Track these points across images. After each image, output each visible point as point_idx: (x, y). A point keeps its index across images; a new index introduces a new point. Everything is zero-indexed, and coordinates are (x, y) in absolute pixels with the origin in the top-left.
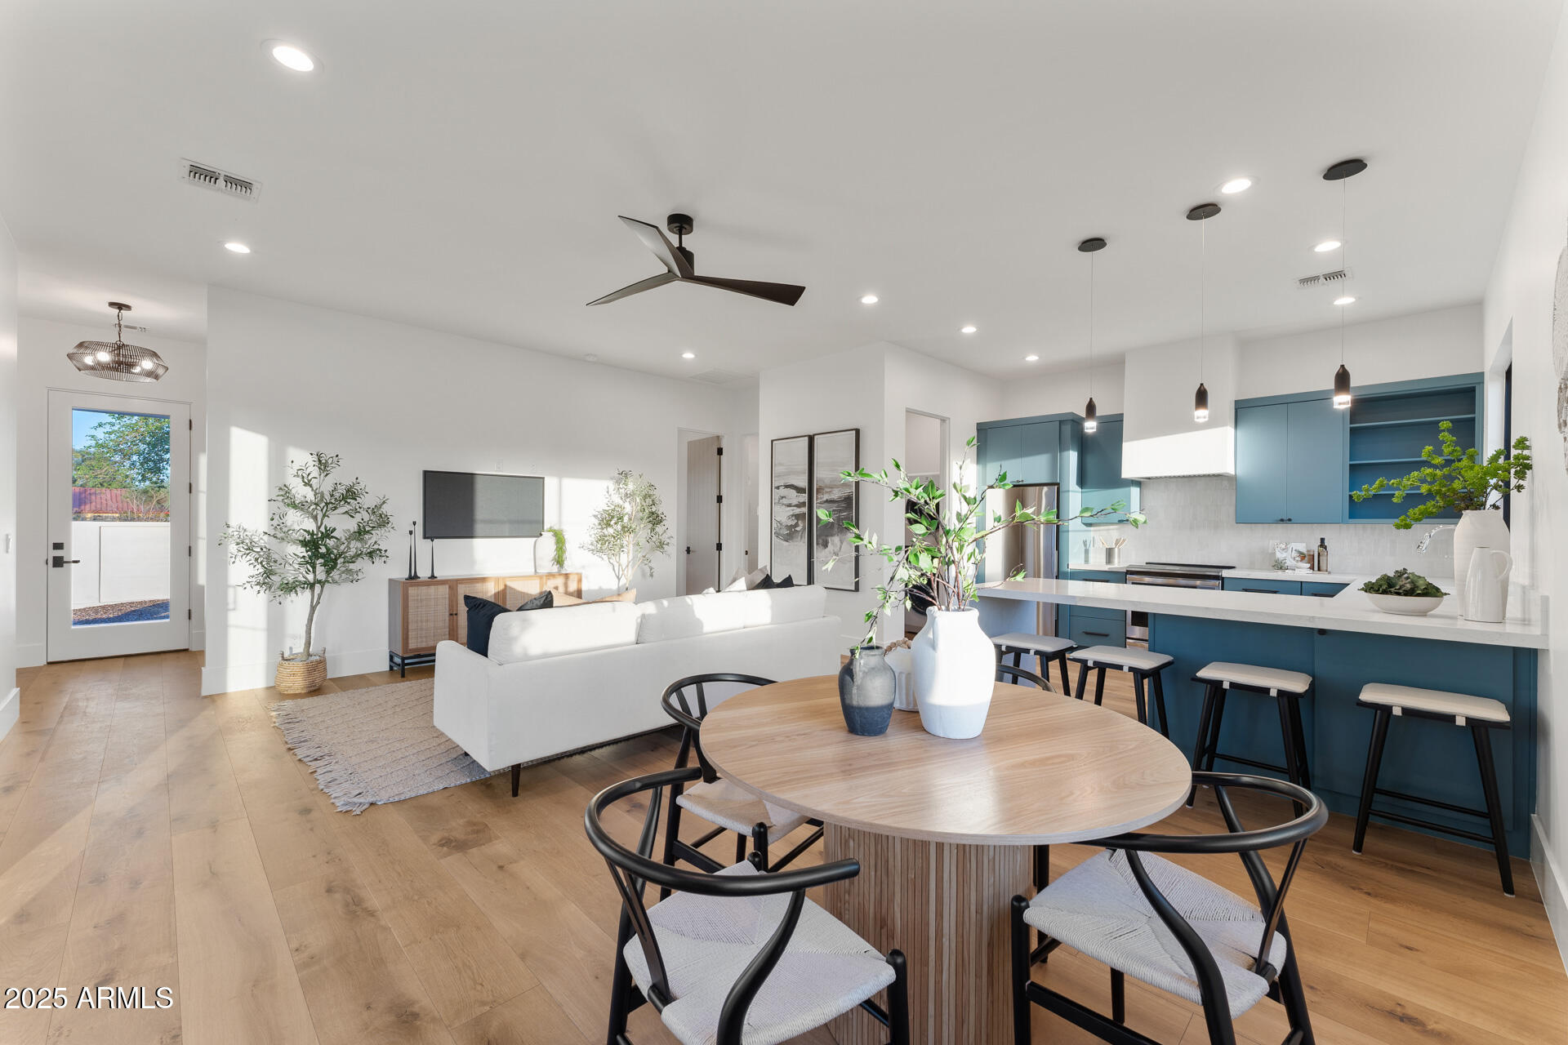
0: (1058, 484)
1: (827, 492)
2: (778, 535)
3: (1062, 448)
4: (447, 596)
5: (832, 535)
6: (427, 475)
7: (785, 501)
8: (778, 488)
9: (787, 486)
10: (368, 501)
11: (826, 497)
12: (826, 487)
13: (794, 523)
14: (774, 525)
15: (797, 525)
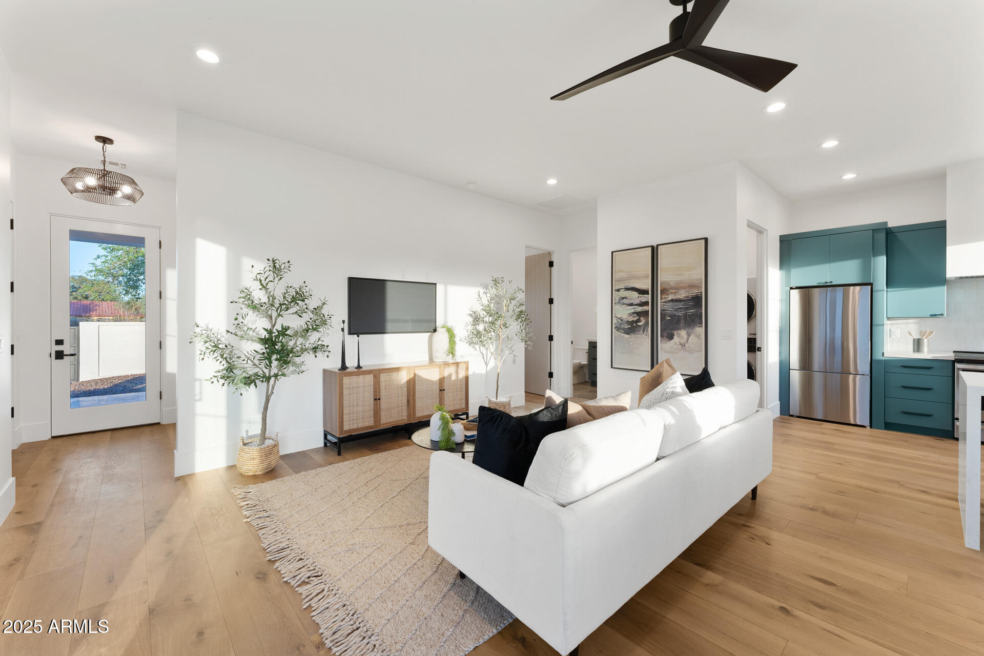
0: (871, 284)
1: (672, 293)
2: (618, 329)
3: (876, 254)
4: (372, 384)
5: (679, 329)
6: (351, 280)
7: (625, 301)
8: (618, 290)
9: (627, 289)
10: (312, 303)
11: (670, 297)
12: (672, 288)
13: (635, 319)
14: (615, 321)
15: (639, 321)
